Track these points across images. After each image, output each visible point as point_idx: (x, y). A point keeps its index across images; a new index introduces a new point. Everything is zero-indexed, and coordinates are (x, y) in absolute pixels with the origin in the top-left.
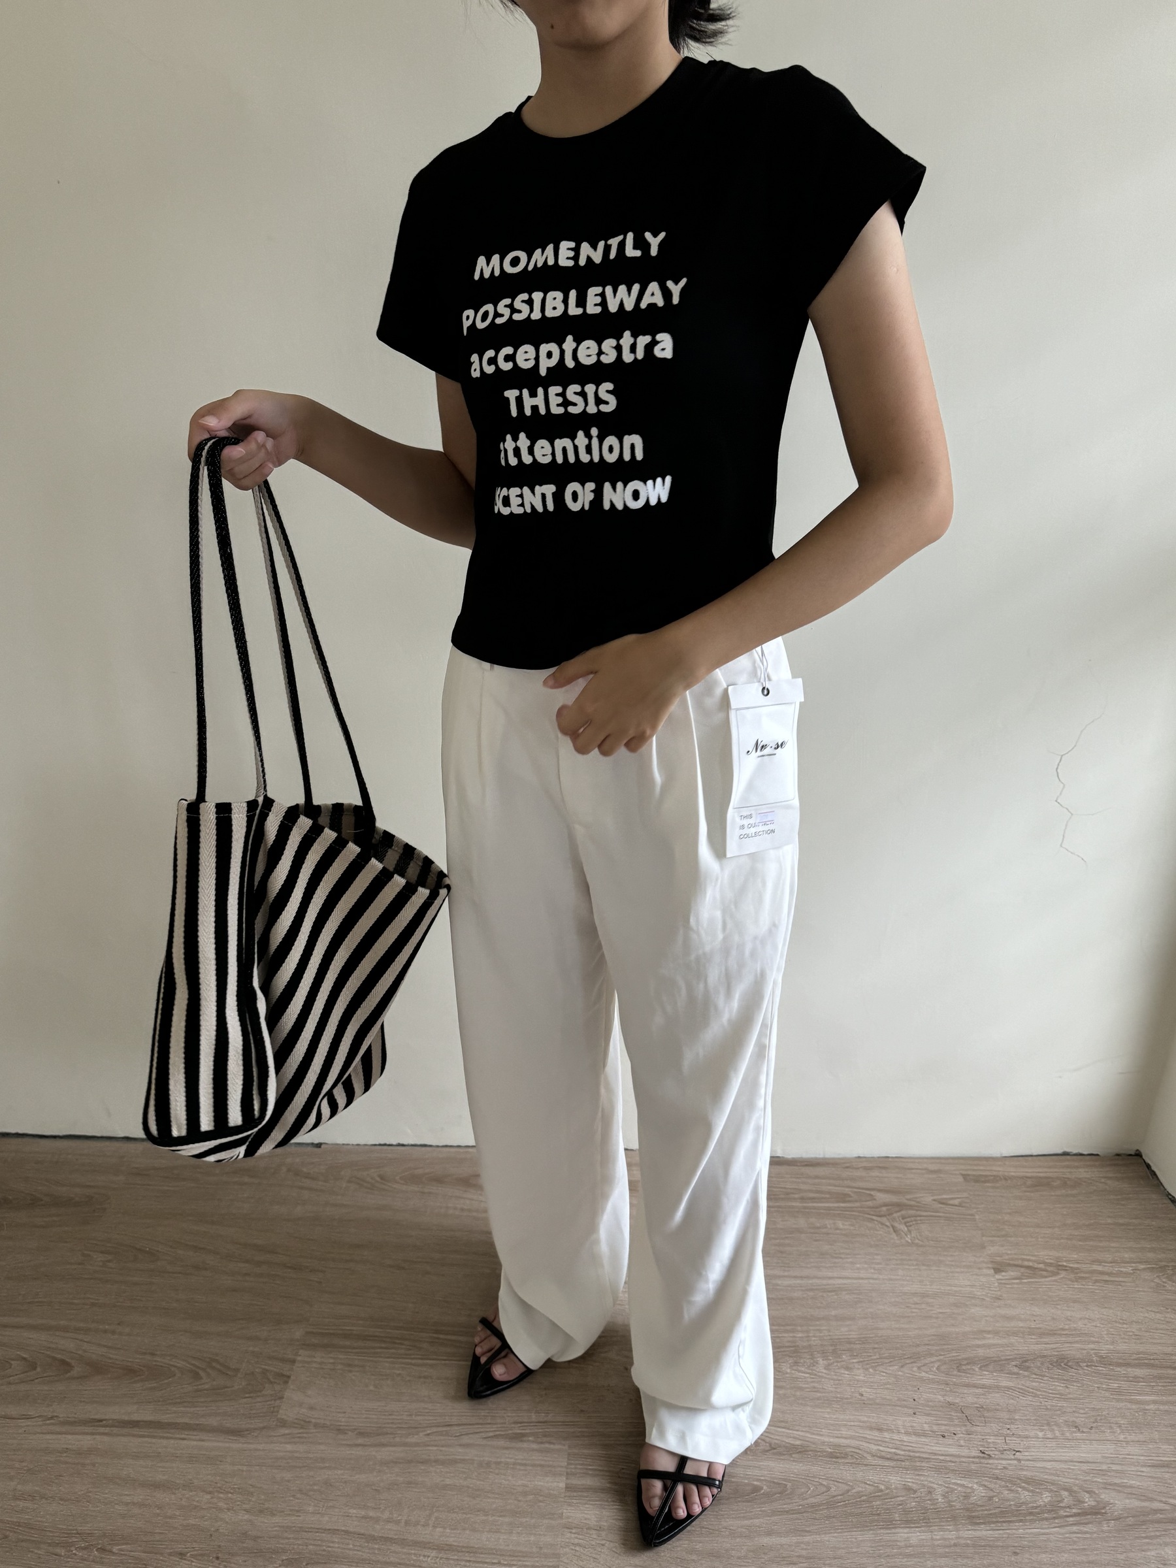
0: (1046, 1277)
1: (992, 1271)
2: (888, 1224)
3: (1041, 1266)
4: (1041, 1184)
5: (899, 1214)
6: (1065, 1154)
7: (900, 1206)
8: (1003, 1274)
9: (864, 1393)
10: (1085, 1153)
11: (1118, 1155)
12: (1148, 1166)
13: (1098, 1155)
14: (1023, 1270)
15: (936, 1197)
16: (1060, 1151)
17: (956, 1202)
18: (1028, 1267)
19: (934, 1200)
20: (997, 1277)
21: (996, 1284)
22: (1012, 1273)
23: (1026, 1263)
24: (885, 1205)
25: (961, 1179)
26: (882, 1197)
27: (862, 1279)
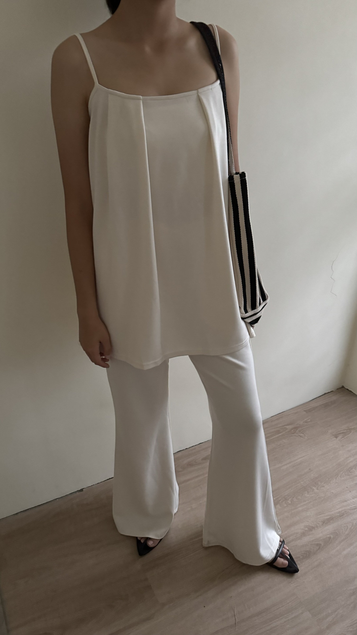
0: (349, 434)
1: (335, 438)
2: (297, 435)
3: (345, 431)
4: (326, 406)
5: (297, 431)
6: (325, 394)
7: (296, 428)
8: (338, 438)
9: (333, 492)
10: (330, 391)
11: (338, 389)
12: (348, 389)
13: (333, 391)
14: (342, 434)
15: (303, 421)
16: (323, 393)
17: (309, 420)
18: (343, 433)
19: (303, 422)
20: (338, 439)
21: (339, 442)
22: (340, 437)
23: (342, 432)
24: (292, 429)
25: (305, 413)
26: (289, 427)
27: (304, 456)
